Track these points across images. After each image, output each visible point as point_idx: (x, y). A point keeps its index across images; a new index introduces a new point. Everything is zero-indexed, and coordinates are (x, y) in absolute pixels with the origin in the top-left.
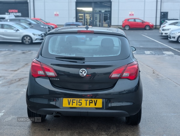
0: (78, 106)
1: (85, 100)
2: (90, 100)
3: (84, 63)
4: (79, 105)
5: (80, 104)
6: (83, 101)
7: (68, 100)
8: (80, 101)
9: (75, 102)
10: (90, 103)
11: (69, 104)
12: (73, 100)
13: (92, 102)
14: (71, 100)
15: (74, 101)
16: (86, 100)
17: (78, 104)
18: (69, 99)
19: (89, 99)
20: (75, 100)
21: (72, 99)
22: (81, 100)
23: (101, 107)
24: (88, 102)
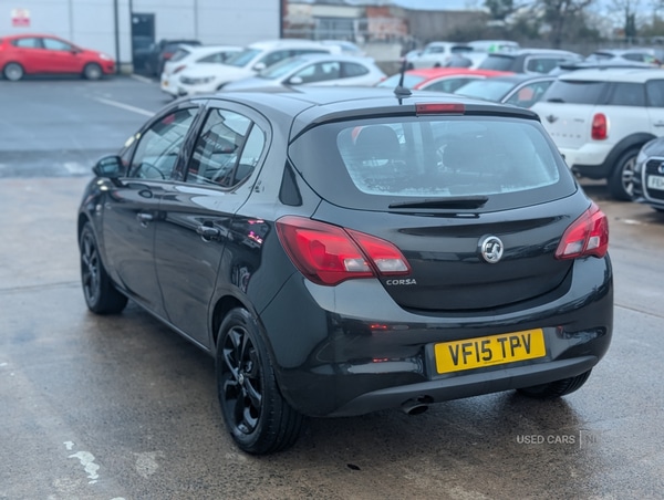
0: (482, 364)
1: (498, 340)
2: (511, 339)
3: (477, 216)
4: (484, 359)
5: (487, 355)
6: (494, 343)
7: (450, 347)
8: (486, 346)
9: (470, 353)
10: (513, 347)
11: (456, 361)
12: (464, 346)
13: (518, 345)
14: (457, 346)
15: (468, 349)
16: (502, 341)
17: (482, 355)
18: (453, 344)
19: (508, 336)
20: (471, 344)
21: (460, 343)
22: (488, 342)
23: (544, 354)
24: (507, 344)
